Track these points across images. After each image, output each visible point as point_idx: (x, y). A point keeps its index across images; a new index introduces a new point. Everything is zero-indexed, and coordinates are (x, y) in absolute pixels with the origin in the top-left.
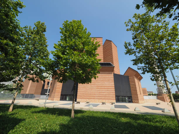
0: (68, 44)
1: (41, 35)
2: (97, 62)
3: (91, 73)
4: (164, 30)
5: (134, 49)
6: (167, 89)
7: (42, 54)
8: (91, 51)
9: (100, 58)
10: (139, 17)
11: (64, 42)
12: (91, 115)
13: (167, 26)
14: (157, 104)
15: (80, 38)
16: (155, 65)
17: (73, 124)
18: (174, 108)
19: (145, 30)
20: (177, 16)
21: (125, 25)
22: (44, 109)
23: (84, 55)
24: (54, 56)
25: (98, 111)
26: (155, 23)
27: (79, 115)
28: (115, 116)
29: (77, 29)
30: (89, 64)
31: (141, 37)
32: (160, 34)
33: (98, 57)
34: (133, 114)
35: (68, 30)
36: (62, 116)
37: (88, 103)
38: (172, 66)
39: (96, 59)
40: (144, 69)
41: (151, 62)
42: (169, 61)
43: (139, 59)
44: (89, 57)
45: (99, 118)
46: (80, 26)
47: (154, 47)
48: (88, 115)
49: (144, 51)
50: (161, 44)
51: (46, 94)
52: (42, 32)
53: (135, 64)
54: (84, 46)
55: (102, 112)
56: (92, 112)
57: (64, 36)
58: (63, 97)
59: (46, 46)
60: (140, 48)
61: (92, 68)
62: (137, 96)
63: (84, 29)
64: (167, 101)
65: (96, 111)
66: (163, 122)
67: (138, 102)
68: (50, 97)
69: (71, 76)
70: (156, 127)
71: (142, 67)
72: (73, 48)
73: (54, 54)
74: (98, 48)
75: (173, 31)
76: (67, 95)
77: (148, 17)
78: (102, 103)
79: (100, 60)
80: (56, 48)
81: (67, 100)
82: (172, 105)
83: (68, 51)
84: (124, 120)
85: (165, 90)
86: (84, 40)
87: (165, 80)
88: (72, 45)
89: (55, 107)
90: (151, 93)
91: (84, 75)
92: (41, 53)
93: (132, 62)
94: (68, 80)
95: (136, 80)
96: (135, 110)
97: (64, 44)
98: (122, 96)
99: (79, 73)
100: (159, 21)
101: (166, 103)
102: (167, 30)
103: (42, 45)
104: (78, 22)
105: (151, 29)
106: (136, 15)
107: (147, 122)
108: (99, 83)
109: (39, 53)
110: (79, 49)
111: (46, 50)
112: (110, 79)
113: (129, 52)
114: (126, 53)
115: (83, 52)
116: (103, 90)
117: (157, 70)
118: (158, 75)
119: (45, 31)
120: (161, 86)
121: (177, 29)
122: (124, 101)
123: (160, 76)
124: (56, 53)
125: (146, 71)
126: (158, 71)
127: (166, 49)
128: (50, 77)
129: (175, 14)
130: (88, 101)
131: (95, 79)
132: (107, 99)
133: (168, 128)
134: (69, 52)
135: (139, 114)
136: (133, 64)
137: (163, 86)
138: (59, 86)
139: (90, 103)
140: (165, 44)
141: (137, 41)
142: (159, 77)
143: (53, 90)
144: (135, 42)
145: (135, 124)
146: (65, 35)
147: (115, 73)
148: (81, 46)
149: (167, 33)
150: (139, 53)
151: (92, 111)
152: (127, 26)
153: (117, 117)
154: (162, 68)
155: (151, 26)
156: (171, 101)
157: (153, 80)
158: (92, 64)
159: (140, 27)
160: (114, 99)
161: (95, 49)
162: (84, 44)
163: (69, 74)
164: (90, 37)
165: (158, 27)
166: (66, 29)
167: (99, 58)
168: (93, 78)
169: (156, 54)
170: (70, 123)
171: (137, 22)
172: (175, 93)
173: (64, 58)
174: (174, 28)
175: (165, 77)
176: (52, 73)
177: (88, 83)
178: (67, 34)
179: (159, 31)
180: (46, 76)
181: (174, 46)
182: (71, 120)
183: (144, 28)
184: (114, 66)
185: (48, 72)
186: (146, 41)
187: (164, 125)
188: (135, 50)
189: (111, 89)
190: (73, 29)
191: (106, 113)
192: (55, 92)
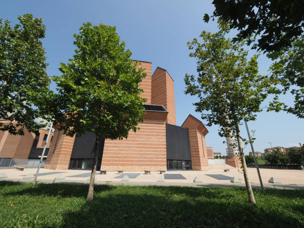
0: (88, 67)
1: (33, 42)
2: (139, 104)
3: (129, 121)
4: (241, 62)
5: (198, 87)
6: (240, 149)
7: (34, 81)
8: (130, 84)
9: (145, 98)
10: (209, 38)
11: (81, 61)
12: (124, 192)
13: (244, 57)
14: (225, 171)
15: (112, 58)
16: (227, 113)
17: (91, 210)
18: (245, 175)
19: (216, 59)
20: (256, 45)
21: (188, 47)
22: (33, 187)
23: (118, 89)
24: (59, 85)
25: (136, 185)
26: (230, 50)
27: (103, 194)
28: (164, 191)
29: (108, 41)
30: (126, 105)
31: (209, 69)
32: (236, 67)
33: (141, 95)
34: (191, 188)
35: (90, 41)
36: (70, 197)
37: (122, 173)
38: (247, 116)
39: (137, 98)
40: (210, 118)
41: (221, 108)
42: (244, 109)
43: (205, 103)
44: (127, 93)
45: (139, 196)
46: (113, 37)
47: (226, 85)
48: (118, 192)
49: (212, 90)
50: (236, 82)
51: (40, 158)
52: (36, 37)
53: (199, 110)
54: (118, 72)
55: (144, 187)
56: (126, 187)
57: (81, 50)
58: (75, 164)
59: (44, 66)
60: (207, 85)
61: (130, 113)
62: (199, 159)
63: (120, 43)
64: (238, 166)
65: (133, 185)
66: (231, 196)
67: (199, 170)
68: (49, 163)
69: (92, 125)
70: (222, 205)
71: (208, 115)
72: (98, 74)
73: (59, 82)
74: (143, 80)
75: (252, 65)
76: (83, 159)
77: (221, 39)
78: (144, 172)
79: (144, 100)
80: (63, 72)
81: (83, 167)
82: (243, 172)
83: (86, 79)
84: (177, 197)
85: (236, 151)
86: (119, 62)
87: (238, 136)
88: (95, 69)
89: (57, 182)
90: (219, 155)
91: (115, 124)
92: (31, 78)
93: (195, 107)
94: (86, 132)
95: (199, 135)
96: (194, 182)
97: (80, 66)
98: (177, 160)
99: (107, 121)
100: (235, 48)
101: (237, 169)
102: (244, 63)
103: (33, 62)
104: (110, 29)
105: (224, 58)
106: (204, 32)
107: (210, 198)
108: (141, 138)
109: (27, 77)
110: (108, 78)
111: (43, 73)
112: (160, 132)
113: (191, 90)
114: (187, 93)
115: (115, 84)
116: (148, 151)
117: (229, 120)
118: (229, 128)
119: (42, 36)
120: (232, 144)
121: (256, 63)
122: (179, 167)
123: (232, 129)
124: (63, 80)
125: (213, 121)
126: (229, 123)
127: (242, 91)
128: (50, 126)
129: (254, 41)
130: (121, 168)
131: (135, 131)
132: (153, 165)
133: (237, 205)
134: (89, 81)
135: (199, 187)
136: (196, 111)
137: (234, 144)
138: (66, 142)
139: (124, 172)
140: (241, 83)
141: (204, 74)
142: (230, 132)
143: (55, 150)
144: (200, 75)
145: (193, 203)
146: (83, 49)
147: (169, 122)
148: (113, 73)
149: (244, 68)
150: (205, 92)
151: (126, 185)
152: (190, 49)
153: (167, 194)
154: (235, 118)
155: (225, 54)
156: (243, 167)
157: (221, 135)
158: (130, 106)
159: (209, 53)
160: (164, 165)
161: (138, 81)
162: (118, 69)
163: (87, 121)
164: (130, 58)
165: (234, 57)
166: (86, 37)
167: (143, 97)
168: (132, 129)
169: (228, 97)
170: (85, 210)
171: (205, 44)
172: (248, 154)
173: (78, 91)
174: (253, 61)
175: (238, 131)
176: (53, 117)
177: (122, 139)
178: (88, 48)
179: (234, 63)
180: (42, 123)
181: (252, 87)
182: (88, 203)
183: (215, 56)
184: (168, 111)
185: (46, 116)
186: (217, 76)
187: (231, 200)
188: (199, 89)
189: (160, 148)
190: (99, 41)
191: (150, 187)
192: (59, 154)
